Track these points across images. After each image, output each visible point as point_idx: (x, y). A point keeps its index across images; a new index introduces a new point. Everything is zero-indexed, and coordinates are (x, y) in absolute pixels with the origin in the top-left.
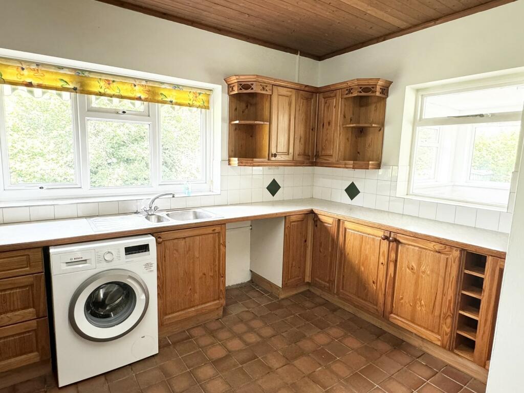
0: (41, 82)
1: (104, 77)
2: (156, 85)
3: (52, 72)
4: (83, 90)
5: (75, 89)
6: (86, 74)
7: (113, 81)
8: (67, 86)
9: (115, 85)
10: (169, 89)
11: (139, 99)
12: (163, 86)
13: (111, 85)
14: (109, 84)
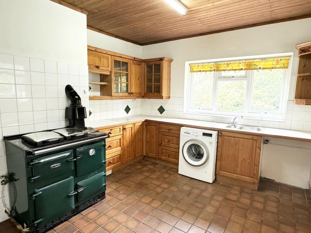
0: (203, 69)
1: (226, 63)
2: (251, 61)
3: (207, 65)
4: (217, 70)
5: (214, 70)
6: (219, 63)
7: (230, 64)
8: (212, 69)
9: (231, 65)
10: (259, 62)
11: (242, 69)
12: (255, 61)
13: (229, 66)
14: (228, 65)
